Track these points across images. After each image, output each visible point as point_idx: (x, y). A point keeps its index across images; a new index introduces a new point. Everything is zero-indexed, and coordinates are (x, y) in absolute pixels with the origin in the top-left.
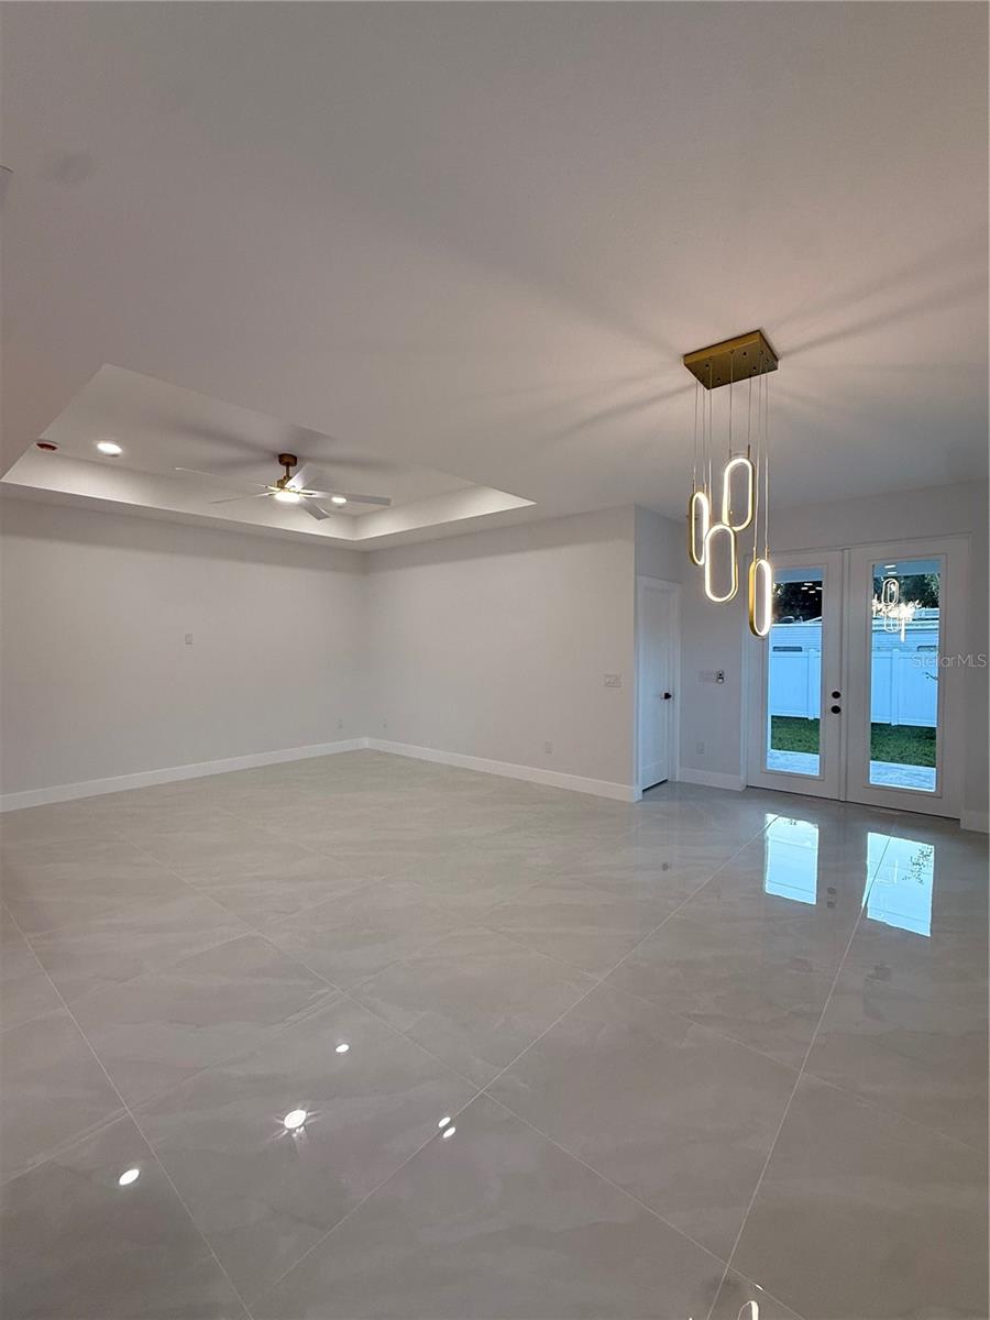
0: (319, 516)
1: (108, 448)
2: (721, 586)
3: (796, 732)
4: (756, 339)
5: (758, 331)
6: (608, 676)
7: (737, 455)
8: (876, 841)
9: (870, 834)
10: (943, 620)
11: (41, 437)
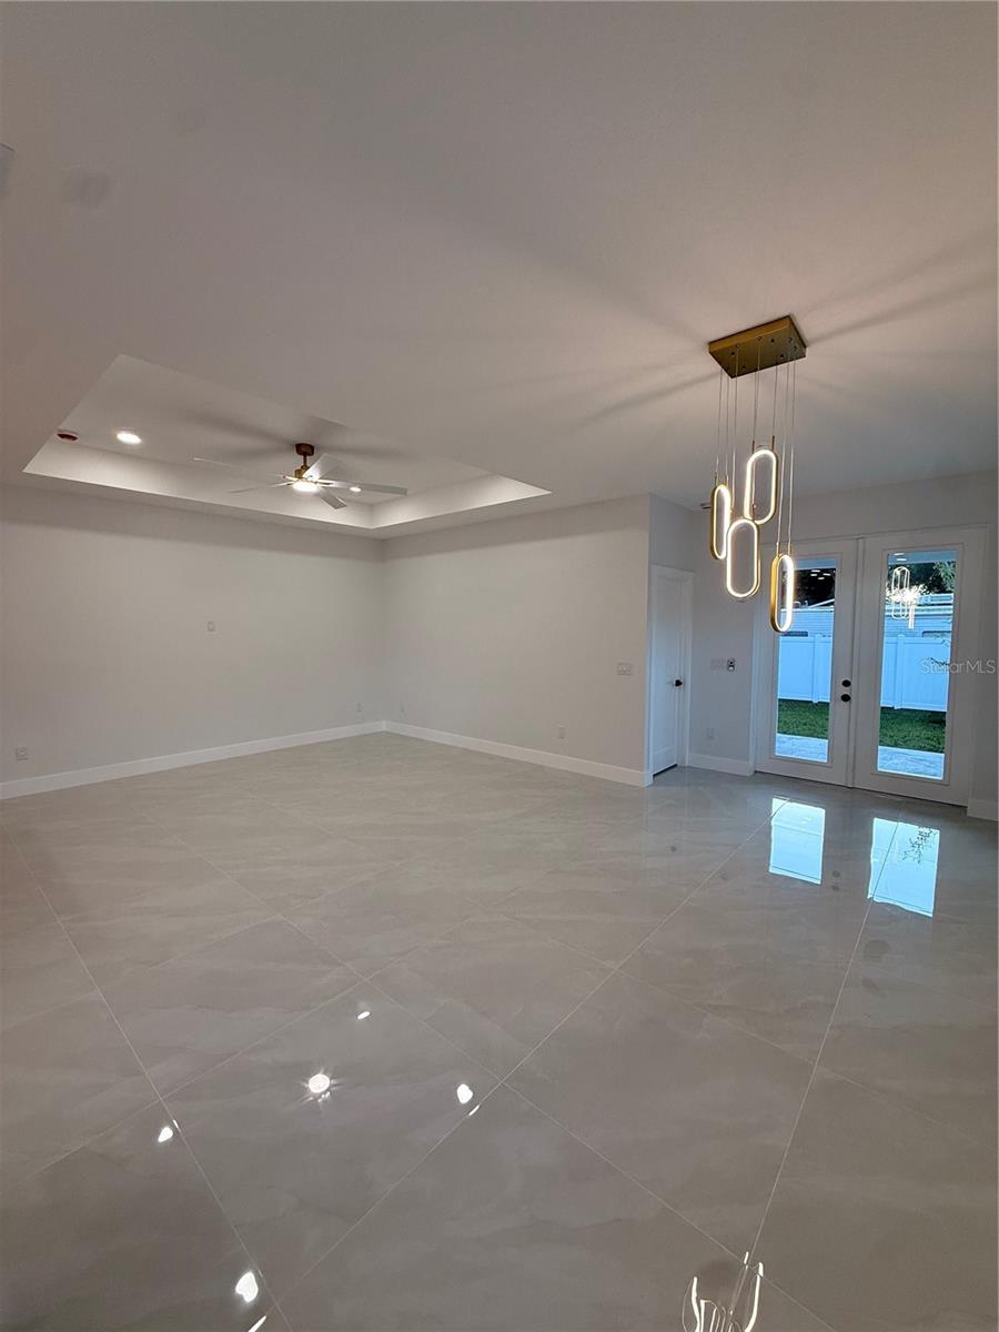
0: (336, 505)
1: (128, 438)
2: (742, 581)
3: (803, 715)
4: (785, 326)
5: (788, 316)
6: (620, 664)
7: (760, 447)
8: (882, 827)
9: (876, 819)
10: (957, 605)
11: (61, 427)
